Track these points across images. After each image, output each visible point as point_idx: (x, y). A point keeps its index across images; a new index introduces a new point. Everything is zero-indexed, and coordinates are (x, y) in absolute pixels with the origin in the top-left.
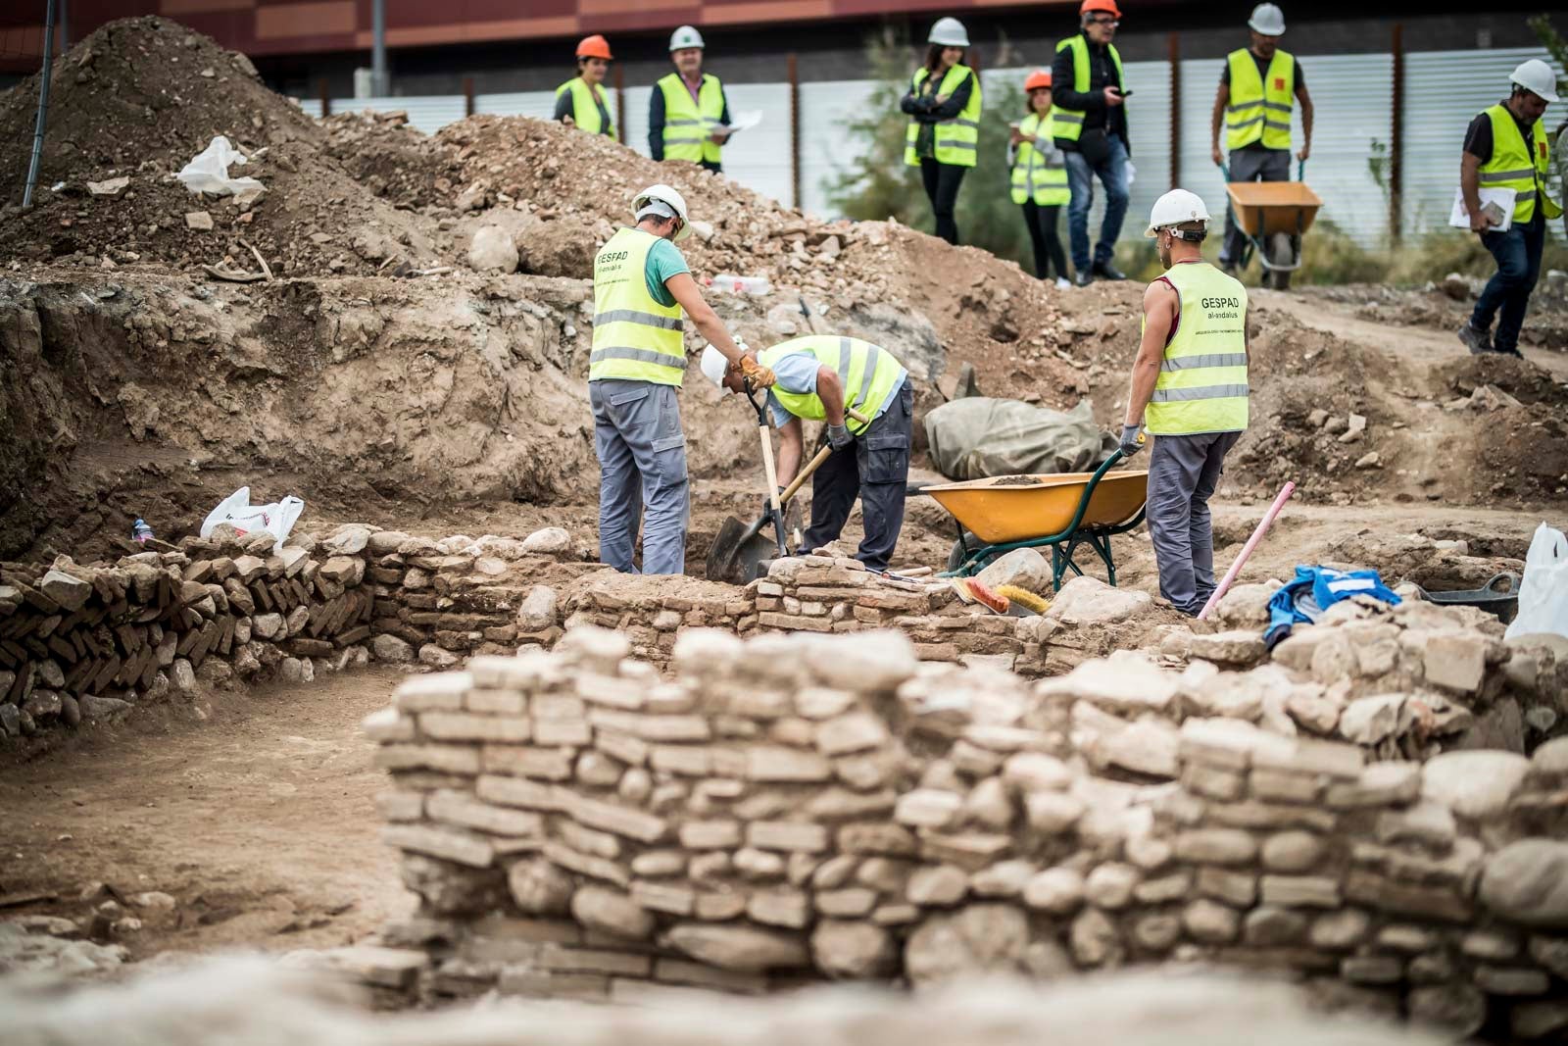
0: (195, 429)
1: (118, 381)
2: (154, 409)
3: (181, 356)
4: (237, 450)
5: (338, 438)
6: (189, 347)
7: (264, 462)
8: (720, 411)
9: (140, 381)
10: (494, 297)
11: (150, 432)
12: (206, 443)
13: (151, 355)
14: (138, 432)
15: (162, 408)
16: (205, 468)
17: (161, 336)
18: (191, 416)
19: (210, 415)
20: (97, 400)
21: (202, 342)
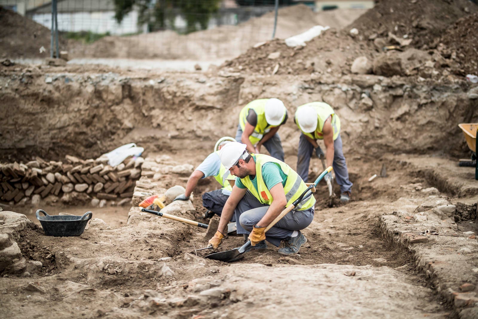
0: (175, 125)
1: (153, 108)
2: (161, 117)
3: (177, 101)
4: (189, 132)
5: (233, 130)
6: (180, 99)
7: (199, 137)
8: (424, 128)
9: (161, 109)
10: (320, 83)
11: (159, 125)
12: (178, 130)
13: (166, 101)
14: (155, 125)
15: (165, 118)
16: (173, 138)
17: (170, 94)
18: (175, 121)
19: (182, 121)
20: (144, 114)
21: (187, 97)
